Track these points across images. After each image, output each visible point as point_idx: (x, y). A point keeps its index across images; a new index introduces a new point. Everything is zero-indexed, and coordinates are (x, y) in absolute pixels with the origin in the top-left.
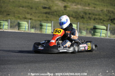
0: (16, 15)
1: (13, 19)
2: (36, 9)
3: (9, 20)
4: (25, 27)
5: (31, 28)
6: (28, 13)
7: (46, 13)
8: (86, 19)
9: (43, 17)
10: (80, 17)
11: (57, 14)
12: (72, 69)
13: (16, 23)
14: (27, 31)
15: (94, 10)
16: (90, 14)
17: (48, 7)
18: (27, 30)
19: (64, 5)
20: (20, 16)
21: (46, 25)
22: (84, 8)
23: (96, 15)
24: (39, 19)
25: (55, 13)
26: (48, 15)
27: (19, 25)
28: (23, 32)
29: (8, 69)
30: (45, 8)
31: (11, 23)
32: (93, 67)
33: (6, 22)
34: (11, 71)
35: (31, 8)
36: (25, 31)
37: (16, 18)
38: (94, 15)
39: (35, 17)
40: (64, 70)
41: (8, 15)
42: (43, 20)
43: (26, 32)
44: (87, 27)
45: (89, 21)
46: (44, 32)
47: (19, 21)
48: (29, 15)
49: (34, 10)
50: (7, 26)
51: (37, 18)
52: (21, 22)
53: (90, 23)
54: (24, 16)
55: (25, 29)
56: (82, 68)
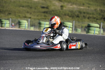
0: (17, 14)
1: (14, 18)
2: (35, 8)
3: (11, 19)
4: (25, 25)
5: (30, 26)
6: (28, 12)
7: (44, 12)
8: (81, 18)
9: (41, 15)
10: (76, 15)
12: (69, 64)
13: (17, 21)
14: (27, 29)
15: (88, 9)
16: (84, 13)
17: (46, 6)
18: (27, 28)
19: (60, 5)
20: (20, 15)
21: (44, 24)
22: (79, 7)
23: (90, 14)
24: (38, 18)
25: (53, 13)
26: (46, 14)
27: (19, 24)
28: (23, 29)
29: (10, 64)
30: (43, 7)
31: (12, 21)
33: (8, 21)
34: (12, 66)
35: (31, 8)
36: (25, 29)
37: (17, 17)
38: (88, 14)
39: (34, 16)
40: (60, 65)
41: (10, 14)
42: (41, 19)
43: (26, 30)
44: (82, 25)
45: (84, 20)
47: (19, 19)
48: (29, 14)
49: (33, 10)
51: (36, 17)
52: (21, 21)
53: (84, 21)
54: (24, 15)
55: (25, 27)
56: (77, 63)
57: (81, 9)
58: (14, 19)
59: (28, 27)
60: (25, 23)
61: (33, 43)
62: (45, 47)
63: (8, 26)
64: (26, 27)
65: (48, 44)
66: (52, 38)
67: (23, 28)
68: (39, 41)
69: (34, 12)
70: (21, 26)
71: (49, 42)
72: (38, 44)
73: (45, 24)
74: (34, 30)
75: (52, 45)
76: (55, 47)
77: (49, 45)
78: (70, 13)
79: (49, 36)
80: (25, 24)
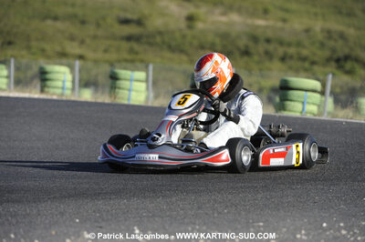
0: (34, 44)
1: (23, 57)
2: (98, 25)
3: (12, 61)
4: (64, 82)
5: (80, 86)
6: (72, 38)
7: (129, 38)
8: (256, 58)
9: (118, 50)
10: (238, 49)
11: (163, 42)
12: (214, 217)
13: (35, 69)
14: (68, 95)
15: (282, 29)
16: (268, 41)
17: (135, 17)
18: (68, 92)
19: (185, 13)
20: (47, 47)
21: (128, 77)
22: (249, 21)
23: (289, 45)
24: (107, 56)
26: (135, 46)
27: (43, 77)
28: (55, 97)
29: (10, 218)
30: (126, 22)
31: (18, 69)
32: (279, 210)
33: (3, 67)
34: (17, 223)
35: (83, 22)
36: (62, 94)
37: (33, 54)
38: (281, 43)
39: (95, 51)
40: (186, 220)
41: (10, 43)
42: (119, 61)
43: (64, 98)
44: (259, 83)
45: (267, 64)
46: (123, 98)
47: (42, 62)
48: (75, 44)
49: (91, 29)
50: (5, 81)
51: (100, 55)
52: (49, 68)
53: (270, 69)
54: (58, 49)
55: (63, 88)
56: (243, 213)
57: (258, 27)
58: (24, 61)
59: (73, 89)
60: (61, 77)
61: (136, 145)
62: (175, 157)
63: (4, 87)
64: (67, 89)
65: (188, 150)
66: (201, 126)
67: (54, 94)
68: (154, 139)
69: (95, 37)
70: (49, 87)
71: (191, 142)
72: (152, 148)
73: (131, 80)
74: (93, 100)
75: (202, 151)
76: (212, 160)
77: (192, 151)
78: (218, 41)
79: (191, 119)
80: (63, 79)
